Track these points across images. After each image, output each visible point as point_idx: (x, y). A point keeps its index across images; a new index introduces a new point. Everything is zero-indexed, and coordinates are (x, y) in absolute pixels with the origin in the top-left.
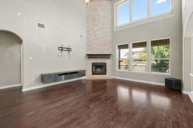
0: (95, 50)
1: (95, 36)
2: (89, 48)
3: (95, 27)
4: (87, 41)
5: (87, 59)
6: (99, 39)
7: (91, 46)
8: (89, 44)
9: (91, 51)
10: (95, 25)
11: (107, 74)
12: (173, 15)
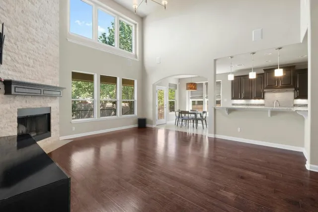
0: (28, 72)
1: (27, 31)
5: (3, 95)
11: (52, 134)
12: (138, 60)
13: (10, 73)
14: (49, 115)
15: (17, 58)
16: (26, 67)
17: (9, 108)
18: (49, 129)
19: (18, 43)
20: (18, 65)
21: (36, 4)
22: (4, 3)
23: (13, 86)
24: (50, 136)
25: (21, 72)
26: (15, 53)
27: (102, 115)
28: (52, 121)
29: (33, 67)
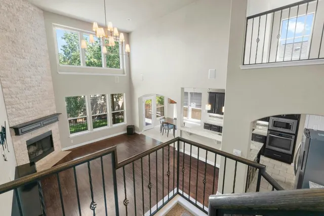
0: (29, 113)
1: (23, 82)
2: (14, 110)
3: (19, 59)
4: (4, 94)
5: (15, 136)
6: (33, 87)
7: (18, 106)
8: (10, 100)
9: (19, 116)
10: (17, 56)
11: (55, 149)
12: (125, 75)
13: (16, 119)
14: (51, 137)
15: (19, 107)
16: (27, 110)
17: (20, 143)
18: (52, 146)
19: (18, 96)
20: (21, 112)
21: (26, 57)
22: (2, 72)
23: (20, 130)
24: (54, 150)
25: (24, 115)
26: (17, 104)
27: (94, 127)
28: (54, 140)
29: (32, 107)
